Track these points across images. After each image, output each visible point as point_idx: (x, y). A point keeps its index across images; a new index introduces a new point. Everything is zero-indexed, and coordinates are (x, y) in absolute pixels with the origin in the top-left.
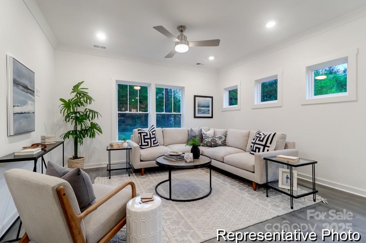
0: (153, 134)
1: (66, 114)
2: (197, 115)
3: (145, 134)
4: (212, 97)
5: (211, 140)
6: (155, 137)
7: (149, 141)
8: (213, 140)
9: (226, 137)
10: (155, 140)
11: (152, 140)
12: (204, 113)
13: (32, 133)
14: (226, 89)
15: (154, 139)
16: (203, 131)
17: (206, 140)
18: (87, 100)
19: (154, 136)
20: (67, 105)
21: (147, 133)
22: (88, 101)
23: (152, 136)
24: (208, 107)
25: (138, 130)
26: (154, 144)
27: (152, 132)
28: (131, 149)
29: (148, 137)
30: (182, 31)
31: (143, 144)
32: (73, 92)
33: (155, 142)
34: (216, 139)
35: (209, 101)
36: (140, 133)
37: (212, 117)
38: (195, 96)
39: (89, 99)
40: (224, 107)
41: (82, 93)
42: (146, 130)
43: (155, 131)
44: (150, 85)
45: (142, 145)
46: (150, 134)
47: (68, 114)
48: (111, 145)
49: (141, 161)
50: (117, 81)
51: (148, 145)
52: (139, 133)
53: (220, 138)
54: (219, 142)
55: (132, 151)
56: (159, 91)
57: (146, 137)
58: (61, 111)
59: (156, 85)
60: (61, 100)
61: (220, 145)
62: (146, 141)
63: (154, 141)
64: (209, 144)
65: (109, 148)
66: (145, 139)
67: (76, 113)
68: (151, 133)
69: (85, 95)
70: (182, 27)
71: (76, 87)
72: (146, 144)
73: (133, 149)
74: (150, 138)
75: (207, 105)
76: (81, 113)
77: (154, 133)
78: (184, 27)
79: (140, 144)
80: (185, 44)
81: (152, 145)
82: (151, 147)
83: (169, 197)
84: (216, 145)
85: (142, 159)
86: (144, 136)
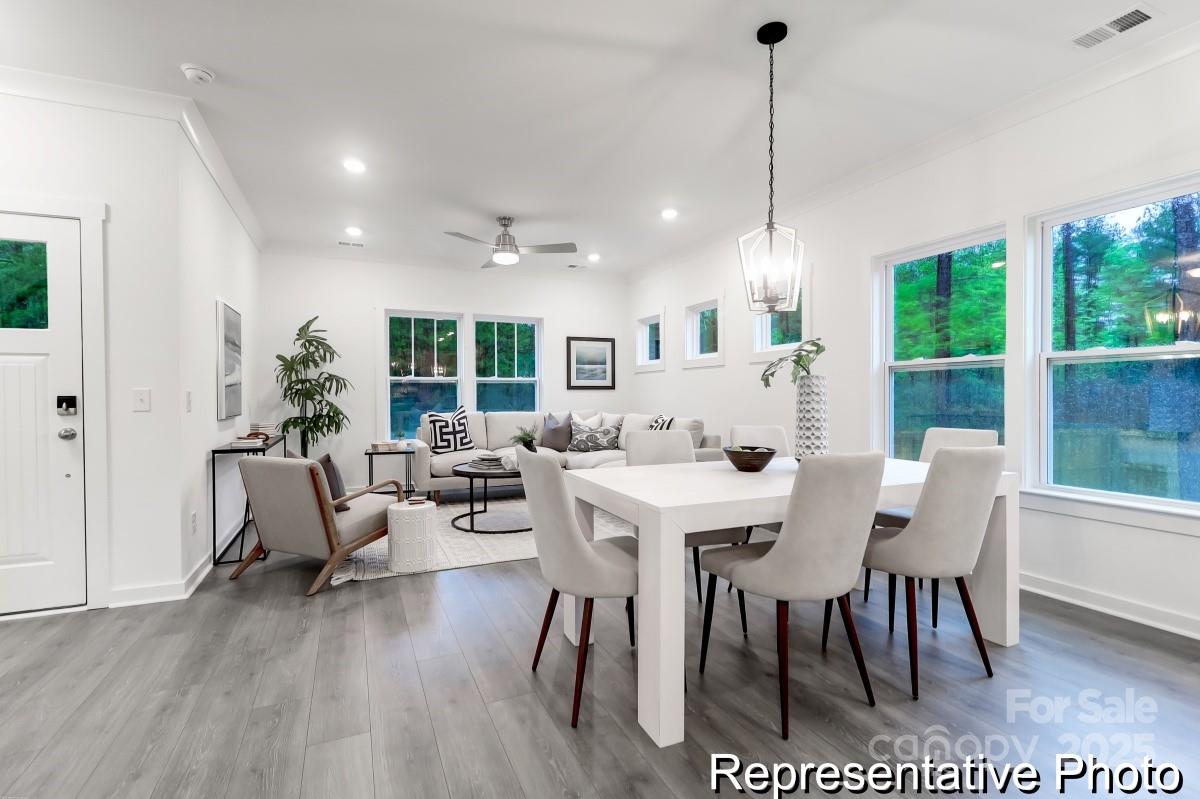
0: (460, 425)
1: (285, 384)
2: (574, 382)
3: (444, 424)
4: (612, 341)
5: (587, 438)
6: (464, 431)
7: (451, 437)
8: (592, 438)
9: (619, 429)
10: (466, 437)
11: (459, 436)
12: (592, 376)
13: (237, 418)
14: (642, 321)
15: (463, 435)
16: (576, 419)
17: (577, 436)
18: (325, 355)
19: (462, 428)
20: (289, 366)
21: (447, 422)
22: (328, 355)
23: (458, 428)
24: (604, 363)
25: (430, 416)
26: (462, 444)
27: (458, 420)
28: (413, 453)
29: (450, 429)
30: (505, 225)
31: (440, 444)
32: (298, 339)
33: (465, 441)
34: (598, 435)
35: (605, 349)
36: (433, 422)
37: (613, 387)
38: (569, 339)
39: (329, 352)
40: (639, 362)
41: (316, 341)
42: (448, 416)
43: (465, 417)
44: (461, 316)
45: (436, 447)
46: (454, 424)
47: (290, 384)
48: (374, 446)
49: (433, 476)
50: (387, 311)
51: (449, 446)
52: (431, 422)
53: (606, 433)
54: (604, 441)
55: (414, 457)
56: (483, 328)
57: (444, 430)
58: (278, 377)
59: (474, 316)
60: (280, 357)
61: (605, 448)
62: (445, 437)
63: (462, 439)
64: (583, 447)
65: (370, 451)
66: (442, 434)
67: (303, 382)
68: (456, 423)
69: (321, 343)
70: (505, 218)
71: (303, 330)
72: (446, 444)
73: (416, 454)
74: (454, 433)
75: (600, 359)
76: (313, 382)
77: (462, 421)
78: (509, 219)
79: (433, 445)
80: (511, 251)
81: (459, 447)
82: (455, 450)
83: (469, 528)
84: (597, 448)
85: (434, 473)
86: (441, 427)
